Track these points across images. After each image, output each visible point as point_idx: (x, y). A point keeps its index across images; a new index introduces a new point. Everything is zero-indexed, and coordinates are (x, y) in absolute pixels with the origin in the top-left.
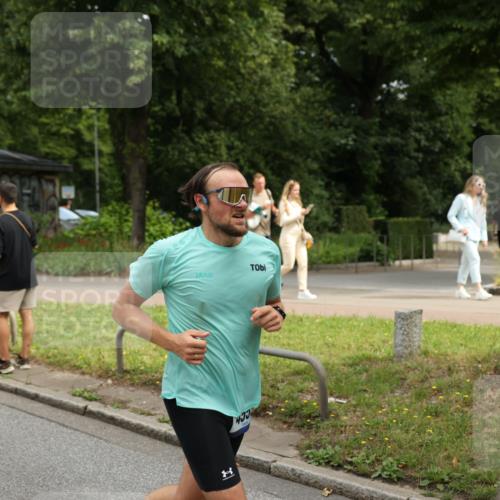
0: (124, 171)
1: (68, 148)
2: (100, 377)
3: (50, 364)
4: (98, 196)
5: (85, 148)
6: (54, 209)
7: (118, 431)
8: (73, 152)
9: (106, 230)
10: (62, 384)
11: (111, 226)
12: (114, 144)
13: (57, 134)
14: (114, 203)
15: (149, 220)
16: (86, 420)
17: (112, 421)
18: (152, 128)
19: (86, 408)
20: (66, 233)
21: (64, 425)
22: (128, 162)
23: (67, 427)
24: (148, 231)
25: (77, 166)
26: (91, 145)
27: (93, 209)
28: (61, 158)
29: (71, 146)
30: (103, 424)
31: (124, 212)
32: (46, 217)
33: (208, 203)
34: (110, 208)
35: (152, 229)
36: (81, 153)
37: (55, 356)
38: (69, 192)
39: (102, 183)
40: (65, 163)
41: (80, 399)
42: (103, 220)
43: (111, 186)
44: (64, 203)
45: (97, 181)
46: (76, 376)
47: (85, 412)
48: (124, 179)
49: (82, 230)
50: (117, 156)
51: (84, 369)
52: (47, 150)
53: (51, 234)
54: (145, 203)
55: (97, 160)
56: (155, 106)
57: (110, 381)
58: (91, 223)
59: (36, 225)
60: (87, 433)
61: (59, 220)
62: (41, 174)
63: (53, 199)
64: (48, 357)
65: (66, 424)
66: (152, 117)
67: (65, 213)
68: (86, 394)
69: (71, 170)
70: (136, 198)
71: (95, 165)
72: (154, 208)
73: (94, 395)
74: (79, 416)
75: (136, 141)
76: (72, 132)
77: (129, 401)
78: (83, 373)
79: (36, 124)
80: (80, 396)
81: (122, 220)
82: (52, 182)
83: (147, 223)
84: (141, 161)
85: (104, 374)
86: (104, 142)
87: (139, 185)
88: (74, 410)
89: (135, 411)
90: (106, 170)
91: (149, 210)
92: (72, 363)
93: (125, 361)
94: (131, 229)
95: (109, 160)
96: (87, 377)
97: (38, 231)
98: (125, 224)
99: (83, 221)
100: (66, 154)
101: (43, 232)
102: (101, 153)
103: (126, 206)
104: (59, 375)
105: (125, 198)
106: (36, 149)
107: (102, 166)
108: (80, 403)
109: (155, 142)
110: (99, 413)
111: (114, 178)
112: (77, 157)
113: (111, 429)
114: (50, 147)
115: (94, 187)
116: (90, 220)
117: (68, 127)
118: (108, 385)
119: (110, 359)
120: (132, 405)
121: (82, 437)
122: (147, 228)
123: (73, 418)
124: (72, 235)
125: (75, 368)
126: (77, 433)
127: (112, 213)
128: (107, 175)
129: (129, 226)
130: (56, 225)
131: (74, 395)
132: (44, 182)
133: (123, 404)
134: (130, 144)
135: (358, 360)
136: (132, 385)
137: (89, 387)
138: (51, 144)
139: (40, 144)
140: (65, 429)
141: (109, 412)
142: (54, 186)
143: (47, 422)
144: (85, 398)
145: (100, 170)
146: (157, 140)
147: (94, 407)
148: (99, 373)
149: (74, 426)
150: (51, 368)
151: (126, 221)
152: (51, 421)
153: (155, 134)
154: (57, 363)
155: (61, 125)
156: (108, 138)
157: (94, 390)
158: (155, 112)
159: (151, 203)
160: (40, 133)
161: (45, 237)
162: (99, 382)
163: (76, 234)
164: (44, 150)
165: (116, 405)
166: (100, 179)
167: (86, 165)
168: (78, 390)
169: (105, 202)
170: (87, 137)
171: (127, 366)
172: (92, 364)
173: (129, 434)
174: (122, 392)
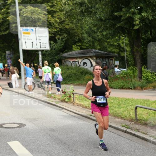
0: (134, 56)
1: (116, 49)
2: (130, 121)
3: (114, 116)
4: (126, 64)
5: (122, 49)
6: (113, 68)
7: (137, 139)
8: (118, 50)
9: (129, 75)
10: (119, 122)
11: (131, 74)
12: (131, 48)
13: (112, 45)
14: (132, 66)
15: (143, 72)
16: (126, 134)
17: (134, 135)
18: (142, 43)
19: (126, 130)
20: (117, 76)
21: (120, 135)
22: (136, 54)
23: (120, 136)
24: (143, 75)
25: (119, 55)
26: (123, 48)
27: (125, 68)
28: (114, 52)
29: (117, 49)
30: (132, 136)
31: (135, 69)
32: (111, 71)
34: (130, 68)
35: (144, 75)
36: (120, 51)
37: (116, 114)
38: (117, 63)
39: (127, 60)
40: (116, 54)
41: (124, 127)
42: (128, 72)
43: (130, 61)
44: (116, 66)
46: (122, 120)
47: (126, 132)
48: (134, 59)
49: (122, 75)
50: (132, 52)
51: (125, 119)
52: (110, 50)
53: (112, 76)
54: (141, 66)
55: (125, 53)
56: (143, 35)
57: (133, 123)
59: (108, 73)
60: (127, 139)
61: (115, 71)
62: (108, 57)
63: (113, 65)
64: (114, 114)
65: (121, 135)
66: (143, 39)
68: (126, 126)
69: (118, 56)
70: (139, 65)
71: (125, 54)
72: (145, 68)
73: (128, 127)
74: (124, 133)
75: (138, 47)
77: (140, 129)
78: (125, 120)
79: (106, 42)
80: (124, 126)
81: (134, 72)
82: (112, 60)
83: (143, 73)
84: (140, 53)
85: (132, 120)
86: (127, 47)
87: (140, 61)
88: (122, 131)
89: (142, 133)
90: (129, 56)
91: (143, 69)
92: (121, 116)
93: (138, 116)
94: (137, 75)
95: (129, 53)
96: (126, 121)
97: (108, 75)
98: (135, 73)
99: (122, 72)
100: (116, 51)
101: (110, 75)
102: (126, 51)
103: (135, 67)
104: (117, 120)
105: (135, 65)
106: (106, 49)
107: (127, 55)
109: (143, 47)
110: (130, 132)
111: (131, 59)
112: (119, 52)
113: (134, 138)
114: (111, 49)
115: (125, 61)
116: (124, 72)
117: (116, 43)
118: (133, 124)
119: (133, 116)
120: (141, 131)
121: (125, 139)
122: (142, 74)
123: (122, 133)
124: (119, 76)
125: (122, 118)
126: (124, 138)
127: (131, 69)
128: (129, 58)
129: (137, 74)
130: (114, 73)
131: (122, 126)
132: (109, 60)
133: (138, 130)
134: (136, 48)
136: (140, 124)
137: (127, 124)
138: (111, 48)
139: (108, 48)
140: (120, 137)
141: (134, 132)
142: (113, 61)
143: (114, 134)
144: (126, 127)
145: (126, 56)
146: (144, 46)
147: (129, 130)
148: (129, 120)
149: (123, 136)
150: (115, 117)
151: (136, 72)
152: (116, 134)
153: (144, 44)
154: (117, 116)
155: (114, 42)
156: (129, 46)
157: (129, 125)
158: (143, 37)
159: (143, 66)
160: (108, 45)
161: (111, 77)
162: (130, 123)
163: (120, 76)
165: (136, 130)
166: (127, 59)
167: (122, 54)
168: (124, 125)
169: (129, 66)
170: (122, 46)
171: (138, 118)
172: (127, 117)
173: (140, 140)
174: (137, 126)
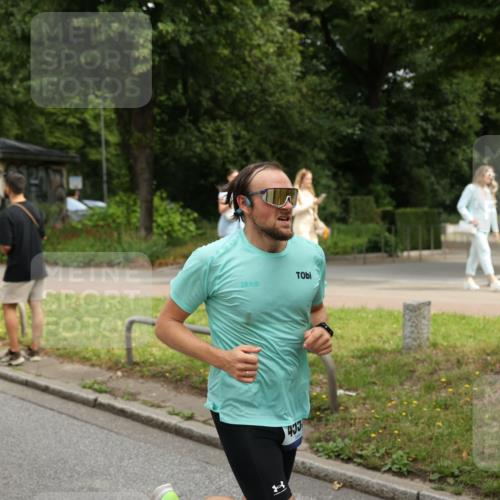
0: (131, 161)
1: (74, 138)
2: (110, 369)
3: (60, 356)
4: (105, 187)
5: (92, 139)
6: (62, 200)
7: (128, 423)
8: (80, 142)
9: (114, 221)
10: (73, 376)
11: (118, 217)
12: (121, 134)
13: (63, 124)
14: (121, 193)
15: (157, 210)
16: (96, 413)
17: (122, 413)
18: (158, 118)
19: (96, 400)
20: (74, 224)
21: (75, 418)
22: (136, 152)
23: (77, 419)
24: (156, 221)
25: (84, 156)
26: (97, 135)
27: (101, 199)
28: (68, 147)
29: (78, 137)
30: (113, 417)
31: (131, 203)
32: (54, 208)
33: (252, 205)
34: (117, 198)
35: (159, 220)
36: (88, 143)
37: (65, 349)
38: (76, 183)
39: (109, 174)
40: (72, 153)
41: (90, 391)
42: (111, 211)
43: (118, 177)
44: (71, 193)
45: (105, 171)
46: (86, 368)
47: (95, 405)
48: (131, 169)
49: (90, 220)
50: (124, 146)
51: (94, 362)
52: (54, 140)
53: (59, 225)
54: (152, 193)
55: (103, 150)
56: (161, 95)
57: (119, 373)
58: (99, 214)
59: (44, 216)
60: (97, 425)
61: (67, 211)
62: (48, 165)
63: (60, 190)
64: (58, 349)
65: (77, 416)
66: (159, 107)
67: (73, 204)
68: (96, 386)
69: (78, 160)
70: (144, 189)
71: (102, 155)
72: (162, 199)
73: (104, 387)
74: (89, 409)
75: (142, 130)
76: (78, 122)
77: (139, 394)
78: (93, 365)
79: (42, 113)
80: (90, 388)
81: (130, 211)
82: (60, 172)
83: (155, 214)
84: (148, 151)
85: (114, 366)
86: (111, 132)
87: (146, 175)
88: (84, 402)
89: (145, 403)
90: (113, 160)
91: (156, 201)
92: (82, 355)
93: (134, 353)
94: (139, 221)
95: (116, 150)
96: (97, 369)
97: (46, 221)
98: (133, 215)
99: (91, 212)
100: (73, 144)
101: (51, 222)
102: (107, 143)
103: (134, 197)
104: (69, 367)
105: (132, 188)
106: (43, 139)
107: (109, 156)
108: (91, 395)
109: (161, 132)
110: (109, 405)
111: (120, 168)
112: (84, 147)
113: (121, 421)
114: (57, 137)
115: (102, 177)
116: (98, 211)
117: (74, 117)
118: (117, 377)
119: (119, 350)
120: (142, 397)
121: (93, 429)
122: (155, 218)
123: (83, 410)
124: (79, 226)
125: (85, 360)
126: (88, 426)
127: (120, 203)
128: (113, 165)
129: (137, 217)
130: (64, 216)
131: (84, 387)
132: (51, 172)
133: (132, 397)
134: (137, 134)
135: (366, 353)
136: (142, 377)
137: (99, 379)
138: (58, 134)
139: (46, 134)
140: (75, 422)
141: (119, 404)
142: (62, 176)
143: (56, 414)
144: (96, 390)
145: (108, 160)
146: (165, 130)
147: (104, 399)
148: (109, 364)
149: (84, 418)
150: (61, 360)
151: (134, 211)
152: (62, 413)
153: (162, 123)
154: (67, 355)
155: (67, 115)
156: (114, 128)
157: (103, 383)
158: (161, 101)
159: (158, 193)
160: (47, 122)
161: (53, 228)
162: (110, 374)
163: (83, 225)
164: (51, 139)
165: (126, 397)
166: (108, 169)
167: (93, 155)
168: (89, 382)
169: (112, 192)
170: (94, 126)
171: (137, 358)
172: (102, 356)
173: (139, 426)
174: (132, 385)
